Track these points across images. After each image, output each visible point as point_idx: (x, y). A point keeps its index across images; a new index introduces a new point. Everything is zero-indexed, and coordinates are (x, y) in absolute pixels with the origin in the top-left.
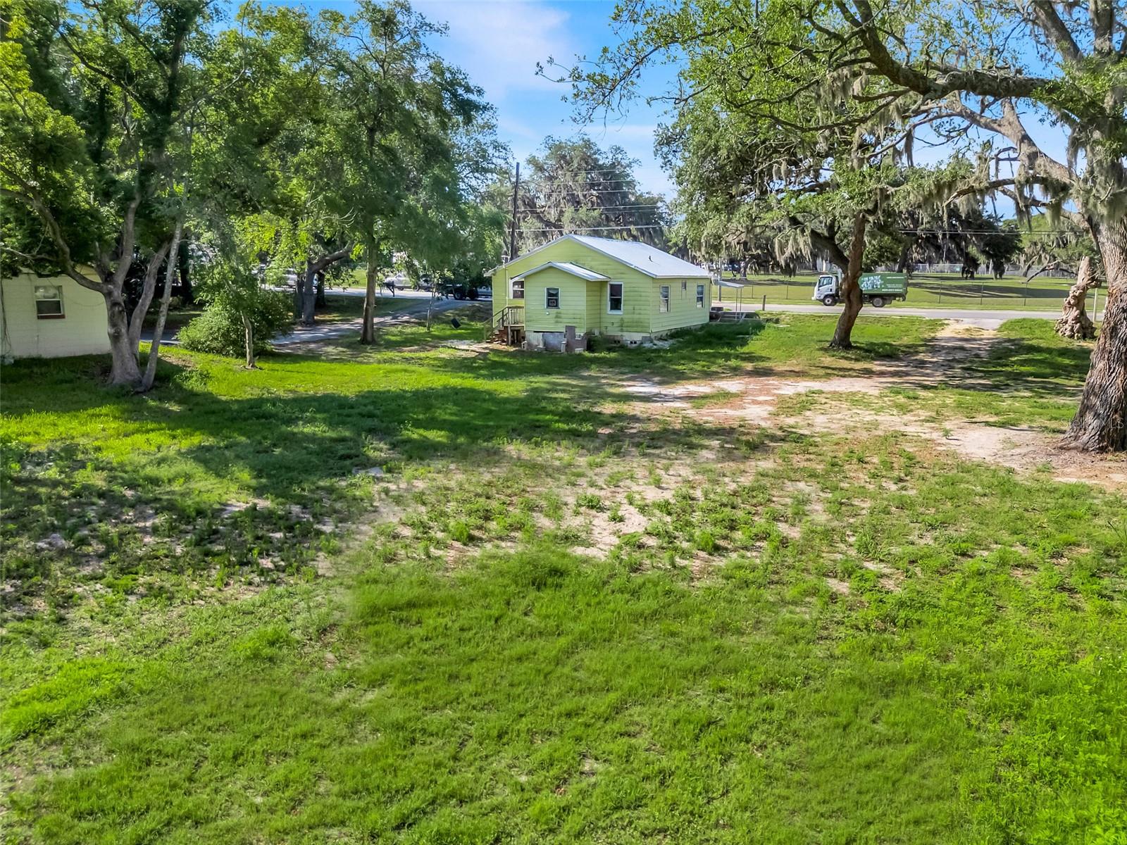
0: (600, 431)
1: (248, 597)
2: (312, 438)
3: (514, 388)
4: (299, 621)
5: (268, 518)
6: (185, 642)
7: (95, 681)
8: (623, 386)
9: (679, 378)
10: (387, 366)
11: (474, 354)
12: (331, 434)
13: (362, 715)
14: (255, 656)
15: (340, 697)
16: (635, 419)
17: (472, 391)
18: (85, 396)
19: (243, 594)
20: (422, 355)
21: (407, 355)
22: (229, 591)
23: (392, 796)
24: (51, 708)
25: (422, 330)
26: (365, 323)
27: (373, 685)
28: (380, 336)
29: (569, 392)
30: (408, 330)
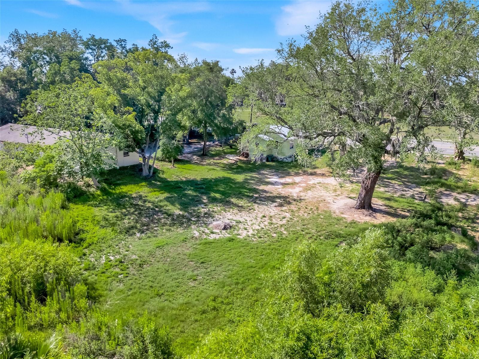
0: (255, 195)
1: (181, 232)
2: (190, 195)
3: (240, 178)
4: (189, 235)
5: (183, 216)
6: (173, 238)
7: (163, 242)
8: (269, 178)
9: (287, 175)
10: (208, 167)
11: (233, 162)
12: (195, 194)
13: (197, 248)
14: (183, 240)
15: (195, 246)
16: (265, 191)
17: (230, 179)
18: (137, 179)
19: (180, 230)
20: (219, 161)
21: (215, 161)
22: (178, 230)
23: (200, 256)
24: (160, 245)
25: (221, 149)
26: (204, 144)
27: (199, 245)
28: (209, 151)
29: (254, 180)
30: (217, 149)
